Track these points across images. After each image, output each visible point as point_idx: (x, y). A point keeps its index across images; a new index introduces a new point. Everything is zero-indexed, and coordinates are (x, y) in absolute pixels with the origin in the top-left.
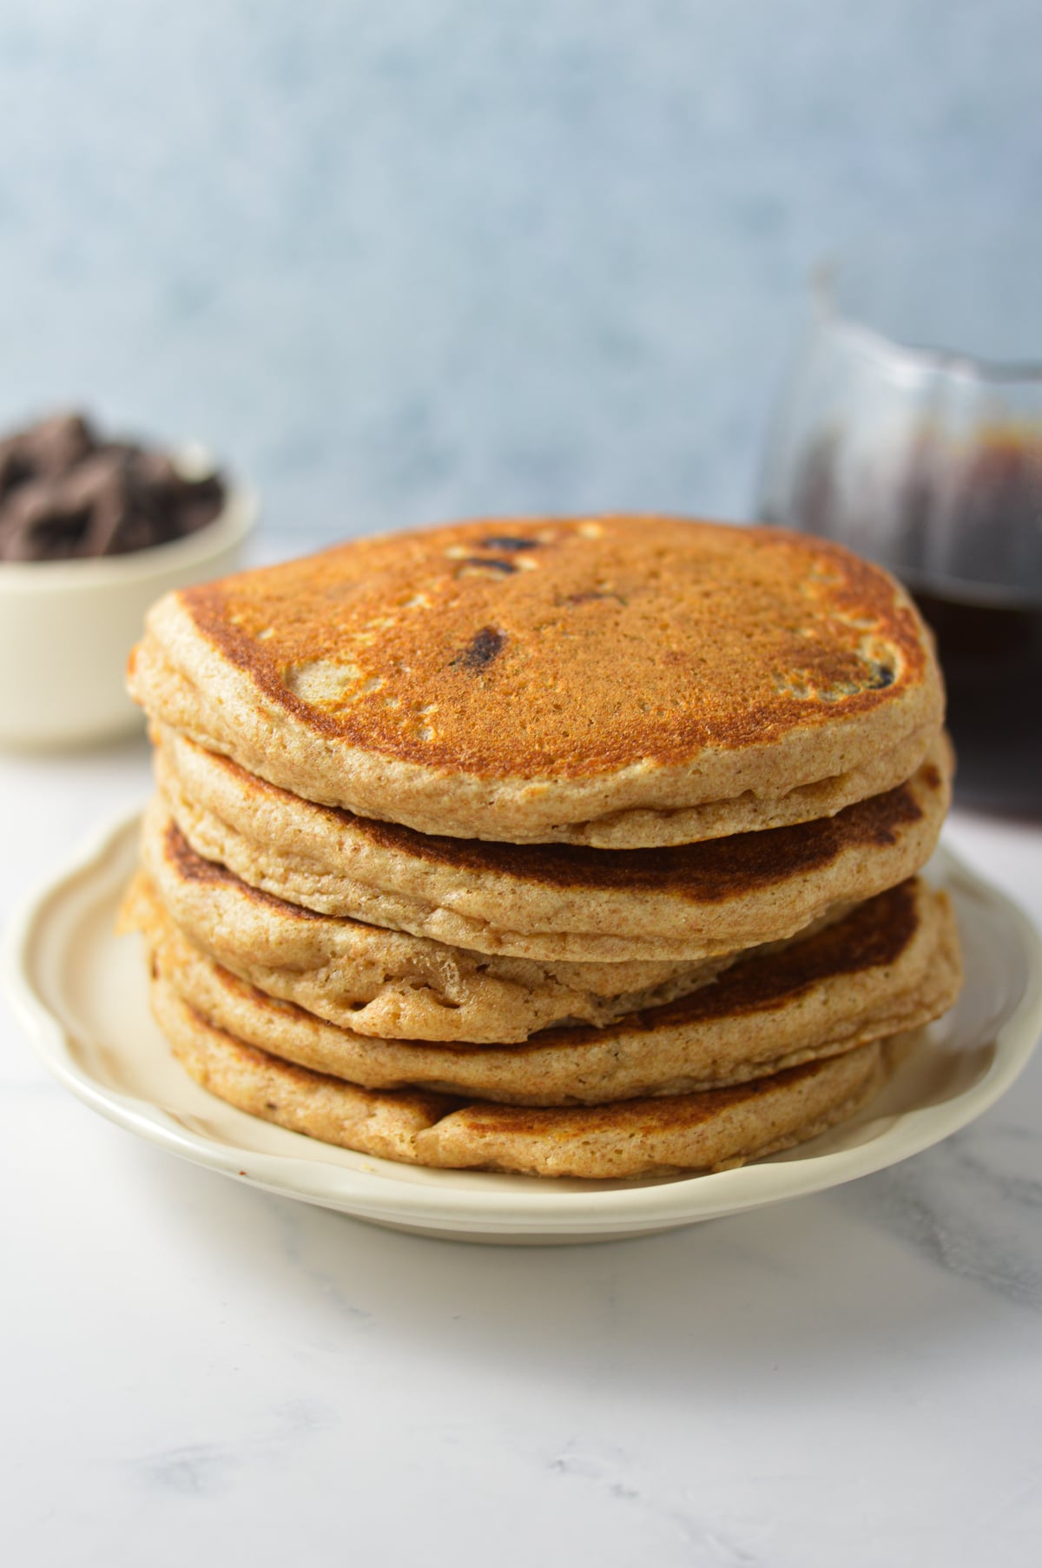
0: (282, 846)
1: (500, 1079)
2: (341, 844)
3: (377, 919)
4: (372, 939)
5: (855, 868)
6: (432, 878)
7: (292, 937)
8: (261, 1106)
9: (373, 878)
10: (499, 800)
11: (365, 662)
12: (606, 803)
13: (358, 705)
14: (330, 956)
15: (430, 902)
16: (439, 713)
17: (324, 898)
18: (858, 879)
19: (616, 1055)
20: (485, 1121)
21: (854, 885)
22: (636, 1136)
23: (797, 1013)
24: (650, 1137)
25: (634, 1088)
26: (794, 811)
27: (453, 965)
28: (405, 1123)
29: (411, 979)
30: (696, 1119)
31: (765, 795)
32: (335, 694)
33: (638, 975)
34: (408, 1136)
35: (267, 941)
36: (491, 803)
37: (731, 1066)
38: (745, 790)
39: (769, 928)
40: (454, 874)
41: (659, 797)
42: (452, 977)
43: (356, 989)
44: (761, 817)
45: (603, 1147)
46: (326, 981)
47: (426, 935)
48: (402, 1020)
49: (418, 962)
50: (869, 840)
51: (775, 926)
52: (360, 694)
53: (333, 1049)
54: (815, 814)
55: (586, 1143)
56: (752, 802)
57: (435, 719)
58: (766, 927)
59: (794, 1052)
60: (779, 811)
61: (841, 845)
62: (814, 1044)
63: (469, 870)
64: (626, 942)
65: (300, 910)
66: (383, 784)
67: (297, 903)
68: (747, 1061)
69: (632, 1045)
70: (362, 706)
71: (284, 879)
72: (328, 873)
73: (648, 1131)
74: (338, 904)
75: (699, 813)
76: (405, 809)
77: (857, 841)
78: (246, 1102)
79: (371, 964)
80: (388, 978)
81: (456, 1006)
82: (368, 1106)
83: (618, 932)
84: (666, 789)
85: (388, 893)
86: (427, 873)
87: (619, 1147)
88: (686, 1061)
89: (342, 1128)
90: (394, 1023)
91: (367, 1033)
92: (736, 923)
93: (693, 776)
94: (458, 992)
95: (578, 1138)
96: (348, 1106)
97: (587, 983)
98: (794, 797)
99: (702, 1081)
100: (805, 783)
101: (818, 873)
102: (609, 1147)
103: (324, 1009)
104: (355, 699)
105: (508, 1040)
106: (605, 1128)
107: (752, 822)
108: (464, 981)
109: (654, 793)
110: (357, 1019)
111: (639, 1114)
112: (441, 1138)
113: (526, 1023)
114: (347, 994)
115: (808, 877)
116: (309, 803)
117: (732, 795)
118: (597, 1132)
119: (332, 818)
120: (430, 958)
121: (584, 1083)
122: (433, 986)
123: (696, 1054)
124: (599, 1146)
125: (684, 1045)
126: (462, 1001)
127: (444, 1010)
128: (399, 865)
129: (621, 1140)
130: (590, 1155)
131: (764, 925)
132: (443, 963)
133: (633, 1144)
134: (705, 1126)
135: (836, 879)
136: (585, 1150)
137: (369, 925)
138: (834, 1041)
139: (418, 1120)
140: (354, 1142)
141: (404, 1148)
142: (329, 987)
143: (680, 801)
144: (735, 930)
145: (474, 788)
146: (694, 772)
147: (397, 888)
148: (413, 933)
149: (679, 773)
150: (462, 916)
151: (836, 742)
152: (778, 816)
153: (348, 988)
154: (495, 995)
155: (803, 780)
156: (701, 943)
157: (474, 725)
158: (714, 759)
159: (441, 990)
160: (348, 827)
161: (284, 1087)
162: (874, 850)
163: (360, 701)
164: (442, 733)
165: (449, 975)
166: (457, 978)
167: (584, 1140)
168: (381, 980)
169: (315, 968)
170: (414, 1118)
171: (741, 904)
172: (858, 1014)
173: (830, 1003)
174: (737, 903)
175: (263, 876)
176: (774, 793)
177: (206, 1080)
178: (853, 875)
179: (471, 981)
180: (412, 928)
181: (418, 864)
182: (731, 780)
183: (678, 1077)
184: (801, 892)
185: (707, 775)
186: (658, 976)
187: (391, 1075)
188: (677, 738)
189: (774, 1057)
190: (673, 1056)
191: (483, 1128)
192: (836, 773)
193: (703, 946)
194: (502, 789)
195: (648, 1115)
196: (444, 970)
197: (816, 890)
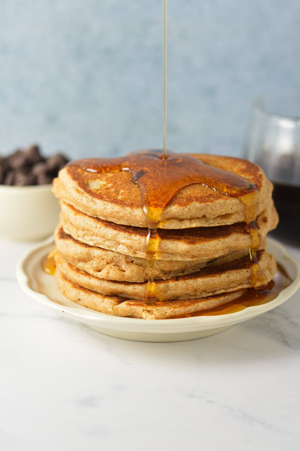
0: (82, 228)
1: (136, 292)
2: (96, 227)
3: (105, 247)
4: (104, 253)
5: (235, 239)
6: (119, 236)
7: (83, 252)
8: (77, 299)
9: (104, 236)
10: (135, 214)
11: (108, 180)
12: (164, 216)
13: (103, 190)
14: (93, 257)
15: (118, 242)
16: (123, 193)
17: (92, 242)
18: (236, 242)
19: (168, 287)
20: (132, 303)
21: (235, 244)
22: (171, 309)
23: (219, 278)
24: (175, 309)
25: (173, 296)
26: (218, 222)
27: (124, 260)
28: (111, 303)
29: (113, 264)
30: (189, 305)
31: (209, 217)
32: (98, 187)
33: (175, 265)
34: (111, 306)
35: (77, 253)
36: (133, 215)
37: (200, 292)
38: (203, 215)
39: (209, 253)
40: (124, 235)
41: (179, 216)
42: (124, 263)
43: (99, 266)
44: (208, 223)
45: (162, 311)
46: (92, 264)
47: (117, 252)
48: (110, 274)
49: (115, 259)
50: (241, 233)
51: (211, 252)
52: (104, 188)
53: (94, 282)
54: (224, 224)
55: (157, 310)
56: (206, 219)
57: (122, 194)
58: (208, 253)
59: (219, 290)
60: (213, 222)
61: (232, 233)
62: (225, 288)
63: (128, 234)
64: (169, 255)
65: (86, 245)
66: (105, 209)
67: (86, 243)
68: (205, 291)
69: (171, 284)
70: (104, 190)
71: (83, 237)
72: (94, 235)
73: (175, 307)
74: (96, 243)
75: (190, 221)
76: (111, 216)
77: (237, 232)
78: (73, 299)
79: (103, 259)
80: (107, 263)
81: (125, 271)
82: (103, 299)
83: (167, 251)
84: (180, 213)
85: (108, 240)
86: (117, 234)
87: (166, 311)
88: (187, 289)
89: (96, 305)
90: (108, 275)
91: (101, 278)
92: (199, 251)
93: (188, 210)
94: (125, 267)
95: (155, 308)
96: (98, 299)
97: (161, 267)
98: (218, 218)
99: (192, 296)
100: (221, 215)
101: (224, 239)
102: (163, 311)
103: (91, 272)
104: (102, 189)
105: (139, 282)
106: (163, 306)
107: (205, 224)
108: (127, 264)
109: (177, 214)
110: (99, 274)
111: (173, 304)
112: (120, 307)
113: (144, 277)
114: (97, 268)
115: (220, 240)
116: (90, 217)
117: (200, 216)
118: (161, 307)
119: (95, 220)
120: (118, 258)
121: (159, 294)
122: (119, 266)
123: (190, 288)
124: (161, 311)
125: (186, 285)
126: (126, 270)
127: (121, 272)
128: (110, 232)
129: (167, 309)
130: (158, 313)
131: (207, 252)
132: (122, 259)
133: (170, 311)
134: (191, 307)
135: (229, 241)
136: (156, 312)
137: (103, 249)
138: (231, 288)
139: (115, 303)
140: (98, 309)
141: (110, 310)
142: (93, 265)
143: (184, 217)
144: (199, 253)
145: (129, 211)
146: (188, 209)
147: (110, 238)
148: (114, 251)
149: (184, 209)
150: (126, 246)
151: (230, 204)
152: (213, 223)
153: (97, 266)
154: (135, 268)
155: (220, 214)
156: (190, 256)
157: (132, 195)
158: (194, 206)
159: (121, 267)
160: (99, 222)
161: (83, 295)
162: (242, 235)
163: (104, 189)
164: (123, 197)
165: (123, 262)
166: (125, 263)
167: (157, 309)
168: (105, 264)
169: (89, 261)
170: (114, 302)
171: (200, 245)
172: (238, 281)
173: (229, 277)
174: (199, 245)
175: (79, 236)
176: (212, 217)
177: (64, 293)
178: (235, 241)
179: (129, 264)
180: (114, 249)
181: (115, 232)
182: (199, 212)
183: (185, 294)
184: (218, 243)
185: (192, 210)
186: (181, 266)
187: (108, 290)
188: (185, 200)
189: (213, 291)
190: (183, 288)
191: (130, 305)
192: (230, 213)
193: (191, 257)
194: (136, 211)
195: (176, 304)
196: (122, 261)
197: (223, 243)
